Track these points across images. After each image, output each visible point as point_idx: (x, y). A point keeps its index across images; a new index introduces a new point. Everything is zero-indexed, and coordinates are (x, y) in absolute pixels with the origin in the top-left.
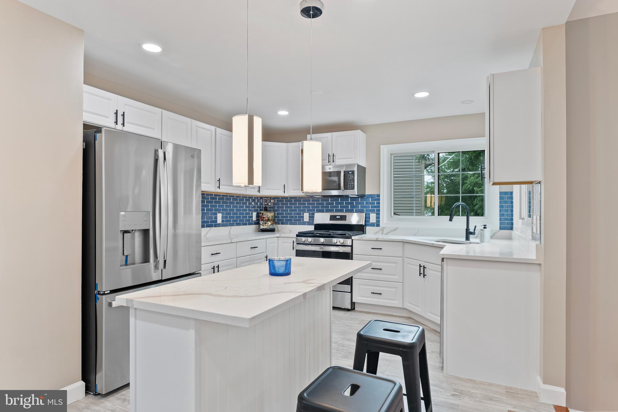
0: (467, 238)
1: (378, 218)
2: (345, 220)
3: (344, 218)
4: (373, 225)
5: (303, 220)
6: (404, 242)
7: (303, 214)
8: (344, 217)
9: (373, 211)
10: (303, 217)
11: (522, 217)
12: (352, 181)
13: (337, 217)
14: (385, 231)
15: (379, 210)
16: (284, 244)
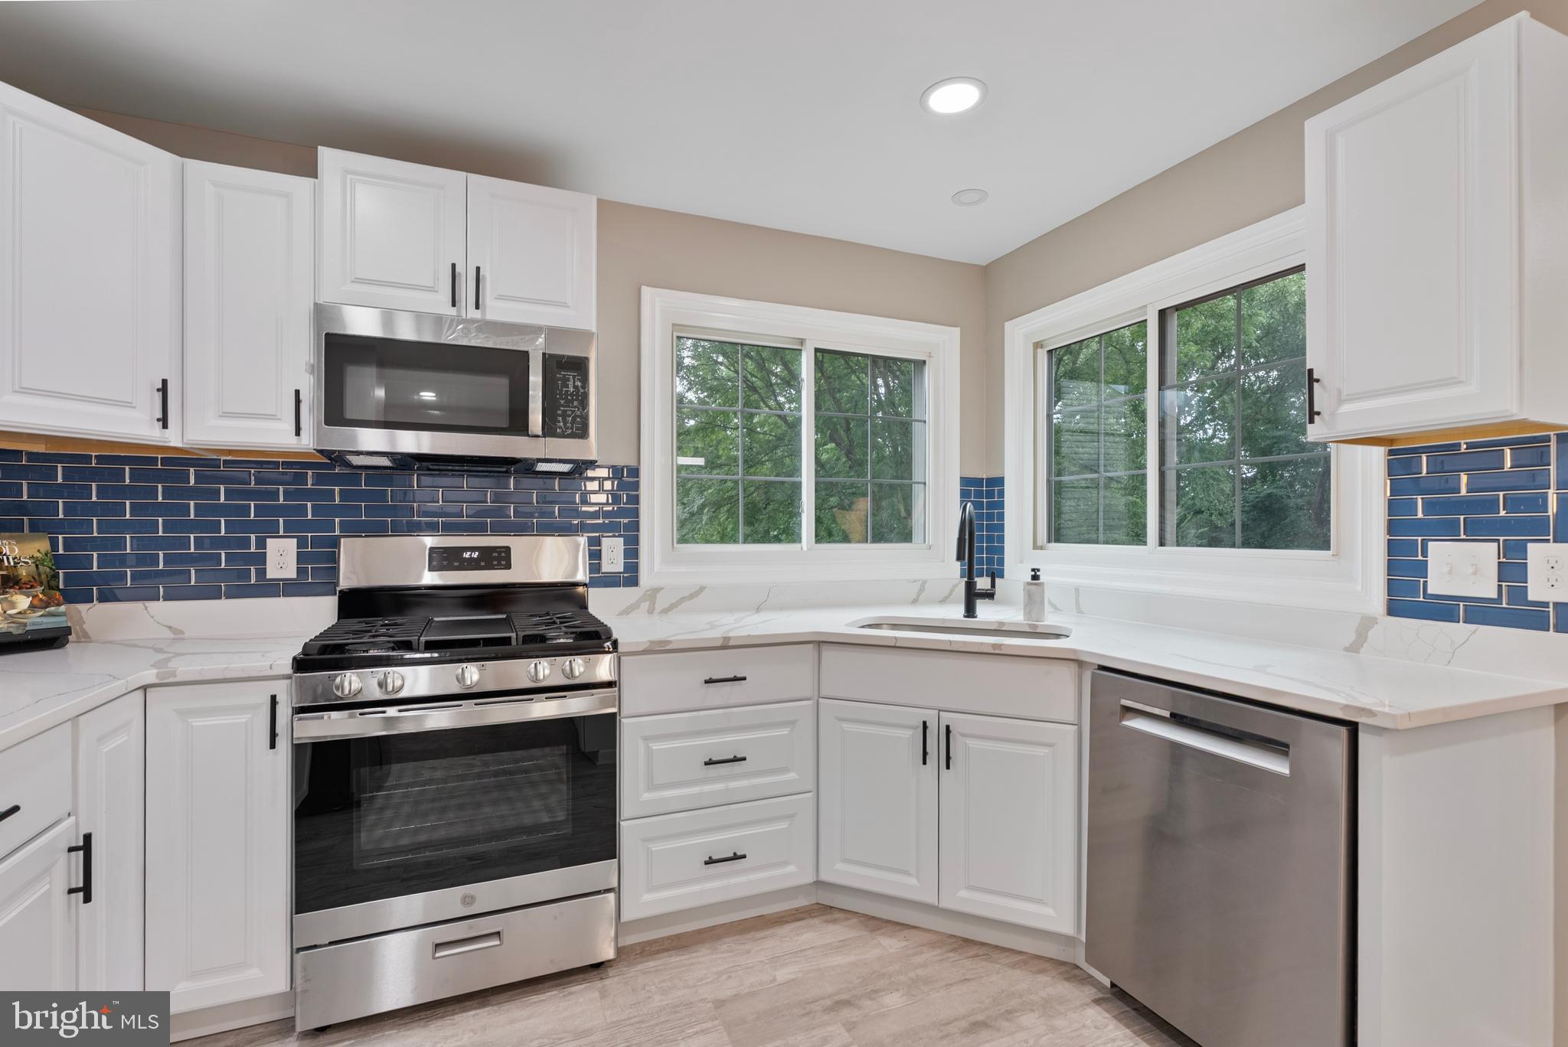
0: (970, 611)
1: (632, 552)
2: (508, 566)
3: (499, 559)
4: (611, 581)
5: (261, 573)
6: (821, 643)
7: (261, 543)
8: (500, 553)
9: (612, 529)
10: (261, 559)
11: (1039, 543)
12: (575, 403)
13: (467, 555)
14: (662, 602)
15: (636, 526)
16: (197, 722)
